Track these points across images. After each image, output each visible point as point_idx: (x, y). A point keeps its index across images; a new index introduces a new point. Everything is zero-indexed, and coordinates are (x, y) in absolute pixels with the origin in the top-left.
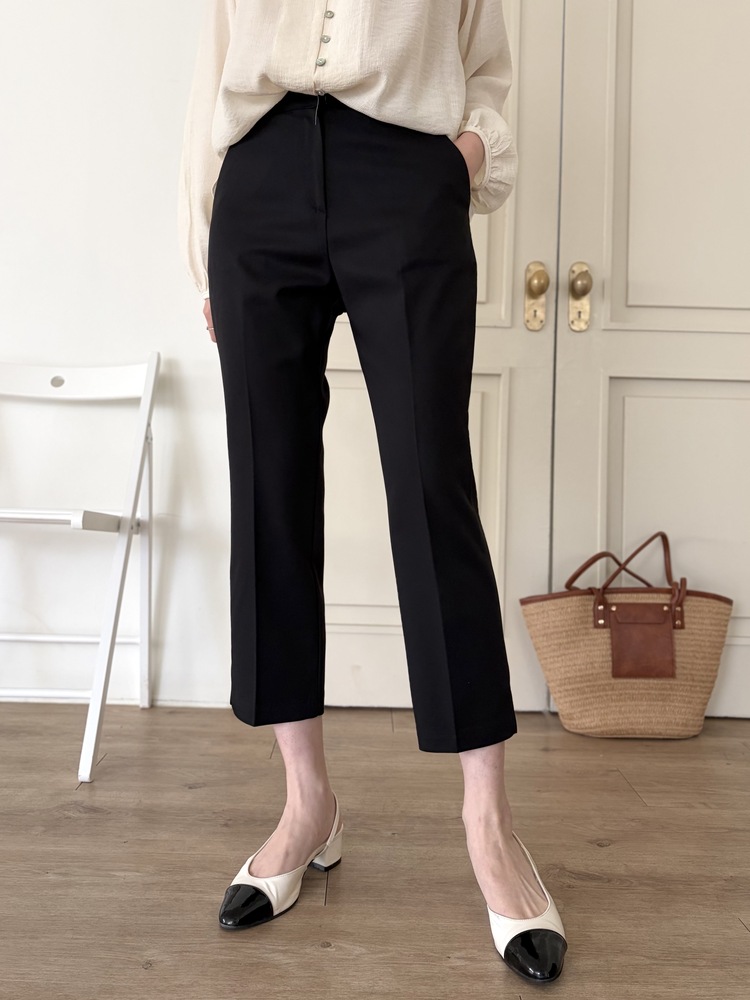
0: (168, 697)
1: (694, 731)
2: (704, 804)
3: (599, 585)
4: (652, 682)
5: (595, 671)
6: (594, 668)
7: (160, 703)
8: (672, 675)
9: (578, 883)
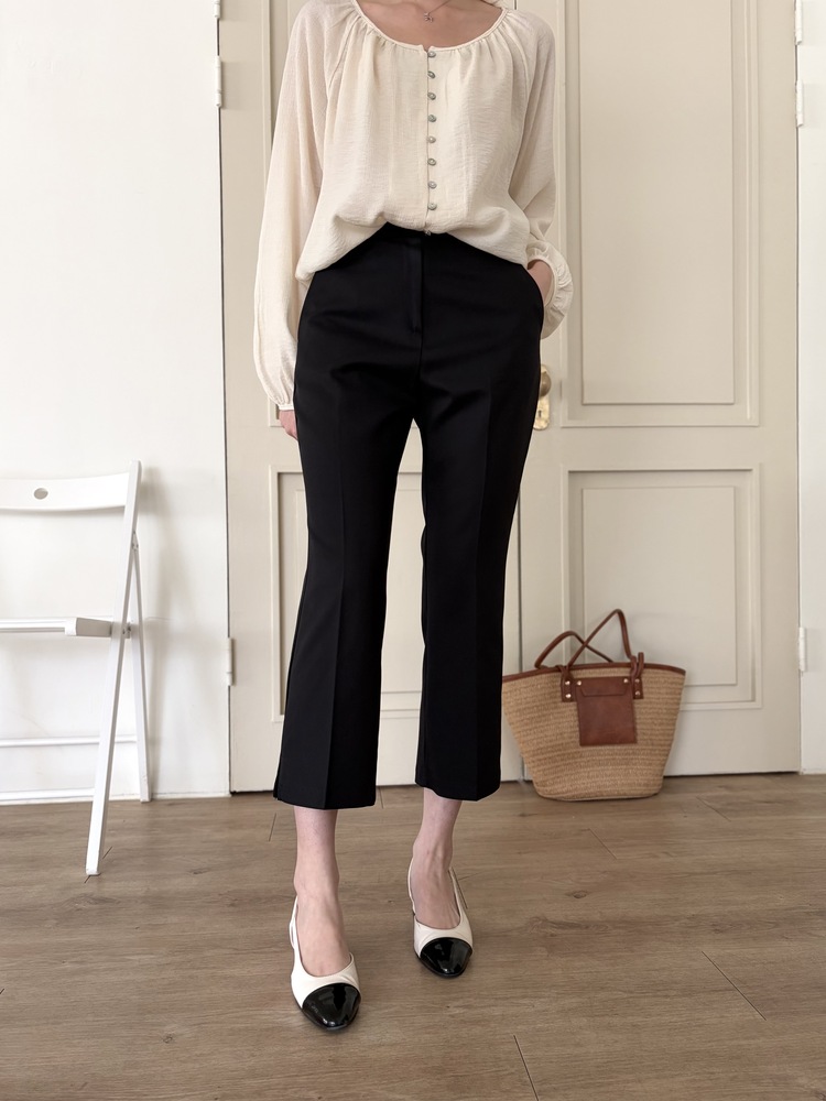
0: (167, 790)
1: (654, 789)
2: (666, 853)
3: (564, 662)
4: (617, 748)
5: (564, 741)
6: (563, 738)
7: (159, 796)
8: (634, 741)
9: (560, 931)
